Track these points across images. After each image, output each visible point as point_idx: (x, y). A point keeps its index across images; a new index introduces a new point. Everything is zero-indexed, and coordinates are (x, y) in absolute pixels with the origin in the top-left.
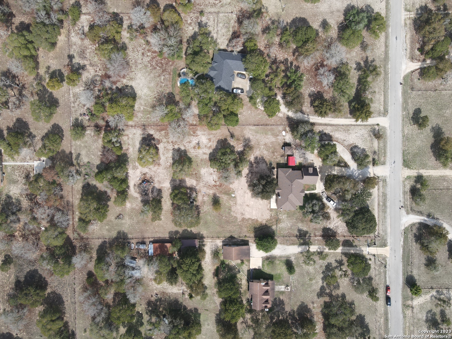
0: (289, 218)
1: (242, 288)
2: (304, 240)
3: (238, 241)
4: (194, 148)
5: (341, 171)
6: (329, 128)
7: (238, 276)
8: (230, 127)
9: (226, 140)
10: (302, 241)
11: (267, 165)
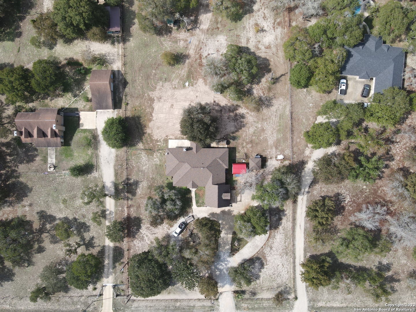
0: (154, 168)
1: (51, 100)
2: (122, 190)
3: (120, 93)
4: (257, 25)
5: (225, 244)
6: (290, 224)
7: (69, 95)
8: (288, 77)
9: (269, 71)
10: (121, 187)
11: (233, 133)
